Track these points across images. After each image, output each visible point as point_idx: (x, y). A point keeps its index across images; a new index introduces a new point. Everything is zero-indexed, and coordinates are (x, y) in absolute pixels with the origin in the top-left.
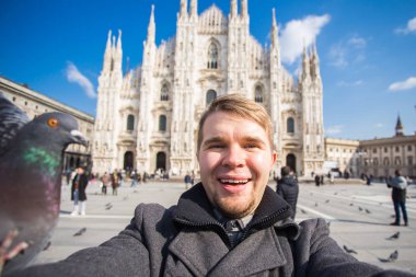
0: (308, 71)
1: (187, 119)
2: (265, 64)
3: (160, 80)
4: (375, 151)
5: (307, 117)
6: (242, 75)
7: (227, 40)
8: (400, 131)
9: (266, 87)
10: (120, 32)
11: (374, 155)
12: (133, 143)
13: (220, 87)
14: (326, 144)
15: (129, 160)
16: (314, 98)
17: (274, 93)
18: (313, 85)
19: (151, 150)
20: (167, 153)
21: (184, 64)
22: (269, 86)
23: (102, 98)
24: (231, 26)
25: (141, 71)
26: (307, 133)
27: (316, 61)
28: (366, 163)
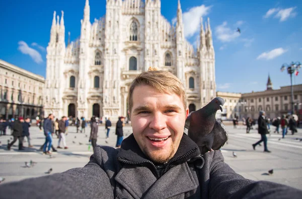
0: (204, 42)
1: (115, 78)
2: (173, 37)
3: (94, 49)
4: (252, 101)
5: (204, 77)
6: (156, 46)
7: (144, 19)
8: (269, 86)
9: (173, 54)
10: (63, 12)
11: (252, 104)
12: (74, 97)
13: (139, 54)
15: (72, 110)
16: (208, 62)
17: (179, 59)
18: (208, 53)
19: (89, 102)
20: (101, 105)
21: (112, 38)
22: (176, 54)
23: (50, 63)
24: (147, 8)
25: (79, 43)
26: (204, 88)
27: (210, 35)
28: (246, 110)
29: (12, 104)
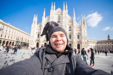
0: (83, 23)
2: (72, 21)
5: (83, 35)
6: (66, 24)
7: (62, 16)
8: (109, 38)
9: (72, 27)
10: (37, 14)
11: (102, 45)
12: (39, 41)
14: (88, 42)
16: (84, 30)
17: (74, 29)
18: (84, 27)
20: (47, 43)
23: (32, 30)
24: (63, 12)
25: (41, 24)
26: (83, 39)
27: (85, 21)
28: (99, 47)
29: (20, 42)
